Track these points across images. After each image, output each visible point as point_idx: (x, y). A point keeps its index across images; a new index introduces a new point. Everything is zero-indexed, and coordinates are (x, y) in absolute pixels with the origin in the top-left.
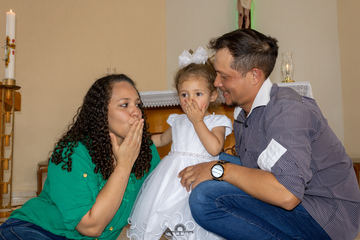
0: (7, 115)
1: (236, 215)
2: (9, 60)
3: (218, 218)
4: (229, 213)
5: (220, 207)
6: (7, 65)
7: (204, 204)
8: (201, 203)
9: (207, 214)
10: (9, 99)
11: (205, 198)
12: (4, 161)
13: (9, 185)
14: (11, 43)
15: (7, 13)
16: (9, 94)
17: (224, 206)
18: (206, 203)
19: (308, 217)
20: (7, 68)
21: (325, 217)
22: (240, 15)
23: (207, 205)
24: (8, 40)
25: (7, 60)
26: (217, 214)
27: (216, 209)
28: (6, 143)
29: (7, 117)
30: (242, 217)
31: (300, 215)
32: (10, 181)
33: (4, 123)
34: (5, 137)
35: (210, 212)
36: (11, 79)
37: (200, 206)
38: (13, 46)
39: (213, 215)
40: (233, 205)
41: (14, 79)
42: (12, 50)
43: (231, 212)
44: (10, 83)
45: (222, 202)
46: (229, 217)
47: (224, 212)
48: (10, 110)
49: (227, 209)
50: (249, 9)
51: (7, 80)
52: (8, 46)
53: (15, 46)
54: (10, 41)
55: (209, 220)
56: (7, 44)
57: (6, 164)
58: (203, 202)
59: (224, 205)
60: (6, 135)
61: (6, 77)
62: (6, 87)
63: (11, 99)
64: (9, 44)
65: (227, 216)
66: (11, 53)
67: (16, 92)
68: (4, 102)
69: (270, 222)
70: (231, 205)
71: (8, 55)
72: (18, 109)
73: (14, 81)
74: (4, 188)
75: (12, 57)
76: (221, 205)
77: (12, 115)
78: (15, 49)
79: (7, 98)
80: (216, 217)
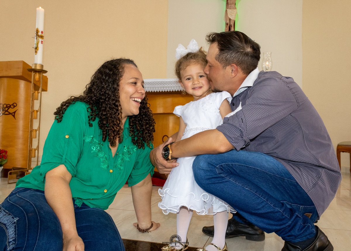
0: (35, 94)
1: (233, 180)
2: (38, 48)
3: (217, 183)
4: (227, 179)
5: (220, 174)
6: (36, 52)
7: (206, 170)
8: (203, 169)
9: (209, 179)
10: (38, 81)
11: (207, 165)
12: (32, 131)
13: (36, 151)
14: (40, 34)
15: (37, 9)
16: (37, 76)
17: (224, 173)
18: (208, 169)
19: (295, 184)
20: (36, 54)
21: (309, 184)
22: (227, 24)
23: (209, 171)
24: (37, 31)
25: (36, 48)
26: (217, 179)
27: (216, 175)
28: (34, 117)
29: (35, 95)
30: (239, 183)
31: (288, 182)
32: (37, 147)
33: (33, 101)
34: (34, 111)
35: (211, 177)
36: (39, 64)
37: (202, 171)
38: (42, 37)
39: (213, 180)
40: (231, 172)
41: (42, 64)
42: (40, 40)
43: (229, 178)
44: (38, 68)
45: (222, 169)
46: (228, 182)
47: (223, 177)
48: (38, 90)
49: (226, 175)
50: (234, 20)
51: (36, 64)
52: (37, 37)
53: (43, 36)
54: (39, 32)
55: (210, 184)
56: (37, 35)
57: (34, 133)
58: (205, 168)
59: (224, 171)
60: (35, 110)
61: (35, 63)
62: (35, 71)
63: (39, 81)
64: (39, 35)
65: (225, 182)
66: (40, 42)
67: (44, 76)
68: (34, 84)
69: (262, 187)
70: (230, 172)
71: (37, 44)
72: (45, 90)
73: (42, 66)
74: (32, 153)
75: (40, 46)
76: (221, 171)
77: (39, 94)
78: (43, 39)
79: (36, 80)
80: (216, 182)
